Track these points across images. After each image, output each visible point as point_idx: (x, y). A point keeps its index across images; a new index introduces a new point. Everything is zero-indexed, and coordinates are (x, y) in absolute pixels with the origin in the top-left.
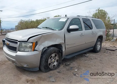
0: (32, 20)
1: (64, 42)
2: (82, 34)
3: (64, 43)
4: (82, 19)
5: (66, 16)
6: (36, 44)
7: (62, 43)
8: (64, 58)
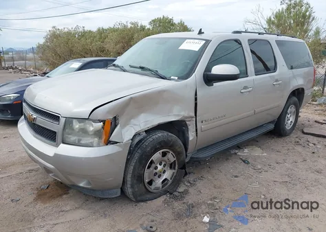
0: (86, 29)
1: (194, 115)
2: (245, 88)
3: (192, 117)
4: (249, 40)
5: (200, 32)
6: (113, 123)
7: (187, 117)
8: (191, 158)
